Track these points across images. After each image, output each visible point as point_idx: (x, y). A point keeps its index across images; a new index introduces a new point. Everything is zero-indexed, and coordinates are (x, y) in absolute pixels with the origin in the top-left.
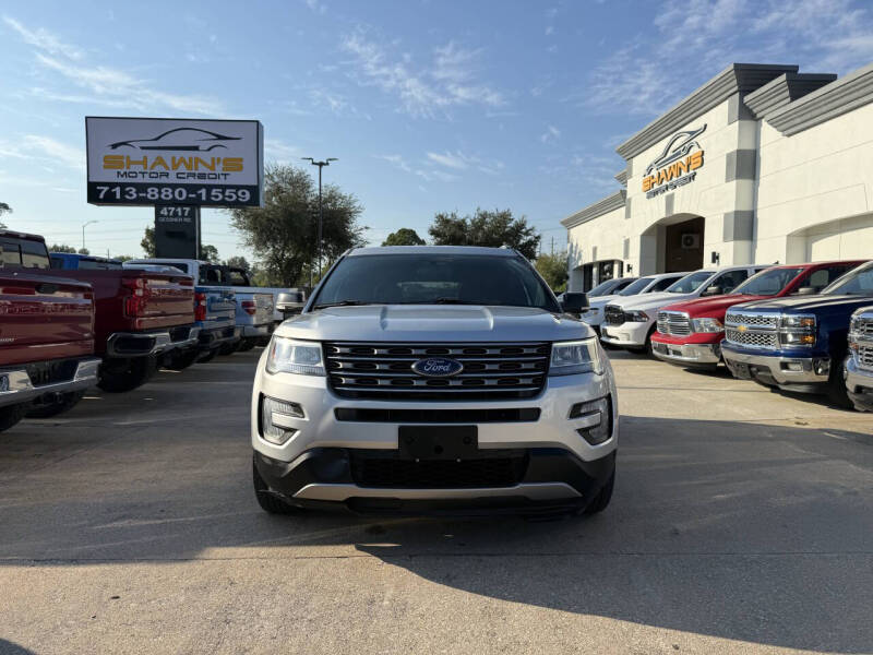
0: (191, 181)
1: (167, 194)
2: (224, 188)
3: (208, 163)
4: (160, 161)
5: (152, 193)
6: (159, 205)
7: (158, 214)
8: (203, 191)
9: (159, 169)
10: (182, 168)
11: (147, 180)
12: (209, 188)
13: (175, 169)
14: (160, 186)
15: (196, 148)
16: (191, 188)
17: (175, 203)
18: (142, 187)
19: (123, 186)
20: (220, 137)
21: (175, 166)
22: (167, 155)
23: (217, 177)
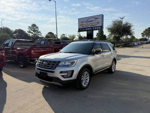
2: (96, 27)
3: (94, 23)
4: (88, 24)
5: (86, 29)
7: (87, 32)
8: (93, 28)
10: (91, 25)
12: (94, 27)
15: (92, 21)
16: (92, 28)
17: (89, 30)
18: (85, 28)
19: (83, 28)
20: (96, 18)
21: (90, 24)
22: (88, 23)
23: (96, 25)
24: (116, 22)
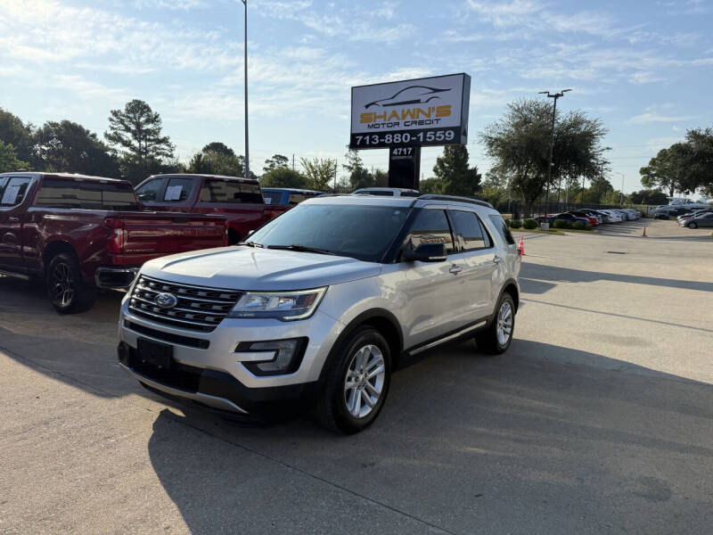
0: (414, 127)
1: (398, 139)
2: (436, 130)
3: (425, 114)
4: (394, 114)
5: (388, 139)
6: (392, 147)
7: (391, 155)
8: (421, 135)
9: (394, 120)
10: (409, 118)
11: (386, 129)
12: (425, 131)
13: (402, 119)
14: (393, 133)
15: (418, 101)
16: (414, 132)
17: (402, 145)
18: (382, 135)
19: (371, 134)
20: (436, 91)
21: (404, 117)
22: (399, 109)
23: (432, 122)
24: (525, 112)
